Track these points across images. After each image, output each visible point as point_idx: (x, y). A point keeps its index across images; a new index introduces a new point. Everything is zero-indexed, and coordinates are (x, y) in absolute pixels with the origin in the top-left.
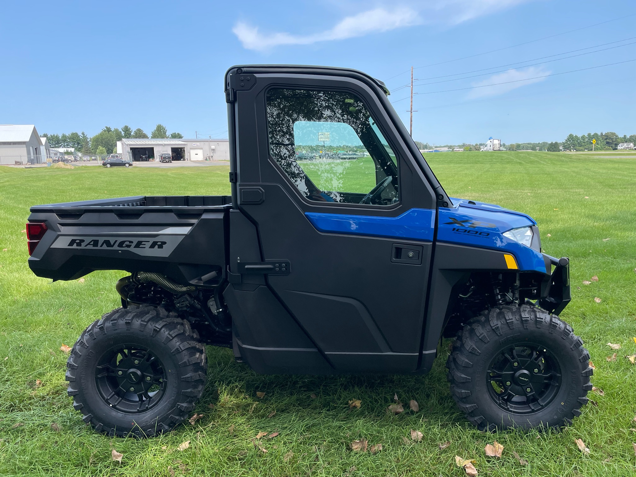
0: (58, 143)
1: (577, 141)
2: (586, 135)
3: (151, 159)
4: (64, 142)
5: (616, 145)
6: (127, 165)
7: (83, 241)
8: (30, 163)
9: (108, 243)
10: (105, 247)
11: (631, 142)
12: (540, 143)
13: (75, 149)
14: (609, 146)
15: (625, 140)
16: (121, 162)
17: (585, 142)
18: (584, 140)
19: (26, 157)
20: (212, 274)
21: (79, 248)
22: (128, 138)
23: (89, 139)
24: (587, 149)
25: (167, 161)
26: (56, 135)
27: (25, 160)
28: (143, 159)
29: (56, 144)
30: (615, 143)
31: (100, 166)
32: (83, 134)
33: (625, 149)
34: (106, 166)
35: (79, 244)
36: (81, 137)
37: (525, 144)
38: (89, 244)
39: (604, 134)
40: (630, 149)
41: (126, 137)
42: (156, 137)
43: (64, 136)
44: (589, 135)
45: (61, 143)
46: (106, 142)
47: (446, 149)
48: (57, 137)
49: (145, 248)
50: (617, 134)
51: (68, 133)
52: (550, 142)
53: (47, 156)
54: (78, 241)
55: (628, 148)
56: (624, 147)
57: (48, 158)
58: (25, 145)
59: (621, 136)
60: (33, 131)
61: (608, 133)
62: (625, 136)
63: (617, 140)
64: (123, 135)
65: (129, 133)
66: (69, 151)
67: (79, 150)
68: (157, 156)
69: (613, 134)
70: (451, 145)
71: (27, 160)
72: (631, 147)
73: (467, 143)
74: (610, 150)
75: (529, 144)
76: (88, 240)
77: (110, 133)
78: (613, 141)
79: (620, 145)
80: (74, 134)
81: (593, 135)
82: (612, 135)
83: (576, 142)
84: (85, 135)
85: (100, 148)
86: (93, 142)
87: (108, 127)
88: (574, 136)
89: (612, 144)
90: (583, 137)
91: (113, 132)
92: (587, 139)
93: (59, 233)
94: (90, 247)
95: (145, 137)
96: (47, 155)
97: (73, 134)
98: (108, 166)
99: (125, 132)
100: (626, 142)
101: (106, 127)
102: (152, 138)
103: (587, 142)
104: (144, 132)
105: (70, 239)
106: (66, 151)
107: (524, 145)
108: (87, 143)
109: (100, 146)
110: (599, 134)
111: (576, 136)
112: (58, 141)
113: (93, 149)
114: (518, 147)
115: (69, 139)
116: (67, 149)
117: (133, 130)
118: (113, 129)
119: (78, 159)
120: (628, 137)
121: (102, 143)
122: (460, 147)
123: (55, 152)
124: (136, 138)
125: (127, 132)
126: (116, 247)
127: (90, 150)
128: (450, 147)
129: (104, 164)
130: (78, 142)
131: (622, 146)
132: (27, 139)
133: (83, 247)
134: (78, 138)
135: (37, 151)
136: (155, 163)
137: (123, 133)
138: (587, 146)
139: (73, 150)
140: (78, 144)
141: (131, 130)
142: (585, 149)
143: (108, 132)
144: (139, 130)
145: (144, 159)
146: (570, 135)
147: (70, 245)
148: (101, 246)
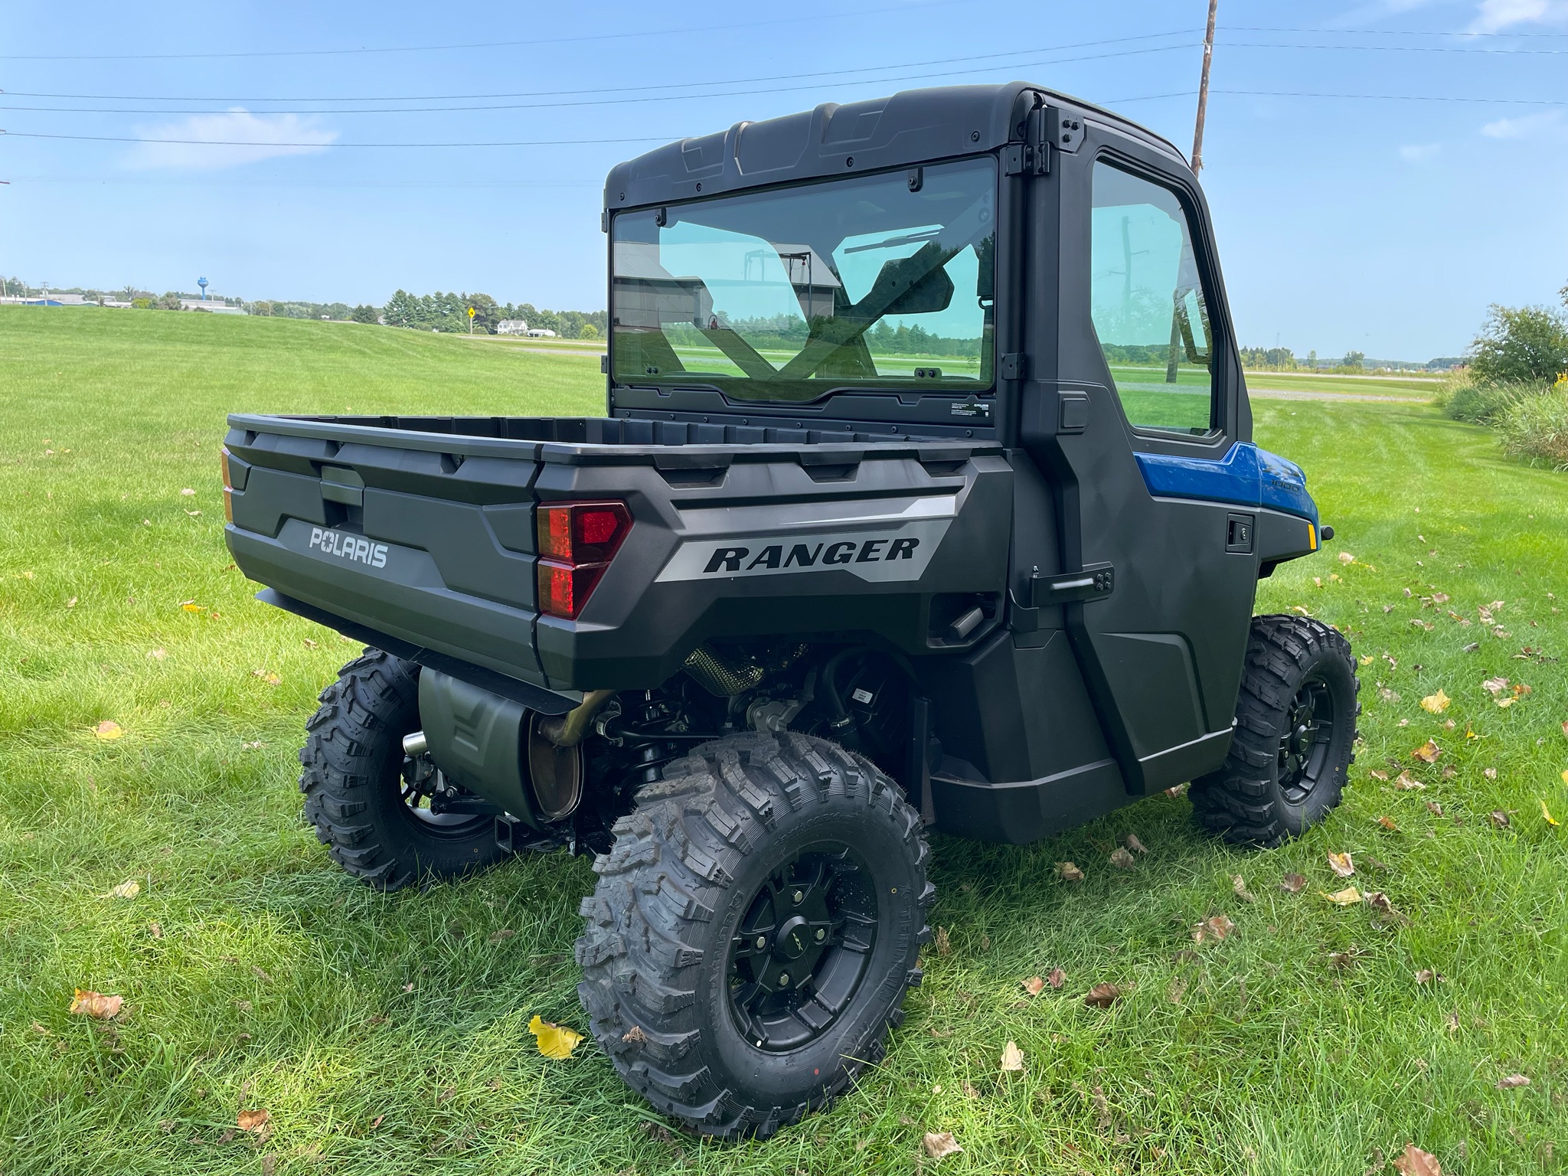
1: (415, 308)
2: (433, 296)
5: (495, 323)
7: (742, 552)
9: (800, 552)
10: (795, 567)
11: (522, 319)
12: (329, 304)
14: (481, 325)
15: (513, 315)
17: (431, 312)
18: (428, 306)
20: (976, 614)
21: (732, 574)
24: (437, 328)
30: (491, 318)
33: (512, 333)
35: (733, 565)
37: (293, 304)
38: (758, 561)
39: (468, 298)
40: (522, 335)
44: (439, 295)
47: (78, 300)
49: (877, 559)
50: (494, 298)
52: (354, 307)
54: (731, 555)
55: (518, 331)
56: (509, 328)
59: (502, 304)
61: (476, 295)
62: (509, 305)
63: (495, 312)
69: (487, 298)
70: (92, 289)
72: (522, 330)
73: (140, 288)
74: (482, 333)
75: (301, 304)
76: (756, 547)
78: (487, 315)
79: (502, 323)
81: (447, 298)
82: (484, 301)
83: (412, 309)
88: (408, 294)
89: (486, 320)
90: (426, 299)
92: (435, 305)
93: (680, 532)
94: (761, 570)
100: (513, 318)
103: (435, 311)
105: (710, 548)
107: (291, 306)
110: (459, 296)
111: (411, 296)
114: (278, 309)
120: (516, 308)
122: (119, 296)
126: (819, 566)
128: (90, 295)
131: (505, 326)
133: (742, 572)
138: (436, 320)
142: (433, 327)
146: (398, 292)
147: (712, 566)
148: (787, 565)
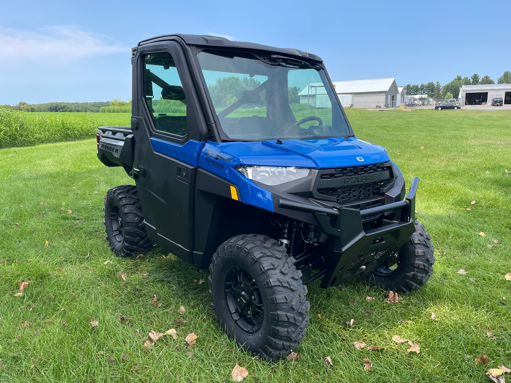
0: (417, 91)
3: (484, 103)
4: (422, 90)
6: (456, 108)
8: (386, 107)
13: (428, 96)
16: (451, 106)
19: (384, 103)
22: (475, 84)
23: (442, 87)
25: (497, 105)
26: (416, 85)
27: (383, 105)
28: (476, 102)
29: (415, 92)
31: (433, 109)
32: (438, 83)
34: (438, 109)
36: (435, 86)
41: (474, 84)
42: (502, 83)
43: (422, 85)
45: (419, 91)
46: (455, 89)
48: (417, 87)
51: (426, 83)
53: (402, 102)
57: (402, 103)
58: (385, 94)
60: (393, 82)
64: (472, 82)
65: (477, 80)
66: (423, 97)
67: (432, 96)
68: (489, 100)
71: (384, 104)
77: (460, 81)
80: (431, 83)
84: (439, 84)
85: (449, 94)
86: (444, 89)
87: (459, 76)
91: (463, 80)
95: (491, 82)
96: (402, 100)
97: (429, 83)
98: (440, 109)
99: (474, 80)
101: (458, 76)
102: (498, 83)
104: (490, 79)
106: (420, 97)
108: (439, 90)
109: (448, 93)
112: (417, 90)
113: (443, 95)
115: (426, 88)
116: (422, 95)
117: (481, 77)
118: (463, 78)
119: (426, 103)
121: (451, 90)
123: (410, 98)
124: (482, 84)
125: (475, 80)
127: (440, 96)
129: (437, 108)
130: (432, 90)
132: (387, 89)
134: (433, 86)
135: (393, 98)
136: (487, 106)
137: (471, 80)
139: (426, 96)
140: (432, 91)
141: (479, 78)
143: (458, 80)
144: (487, 77)
145: (478, 103)
